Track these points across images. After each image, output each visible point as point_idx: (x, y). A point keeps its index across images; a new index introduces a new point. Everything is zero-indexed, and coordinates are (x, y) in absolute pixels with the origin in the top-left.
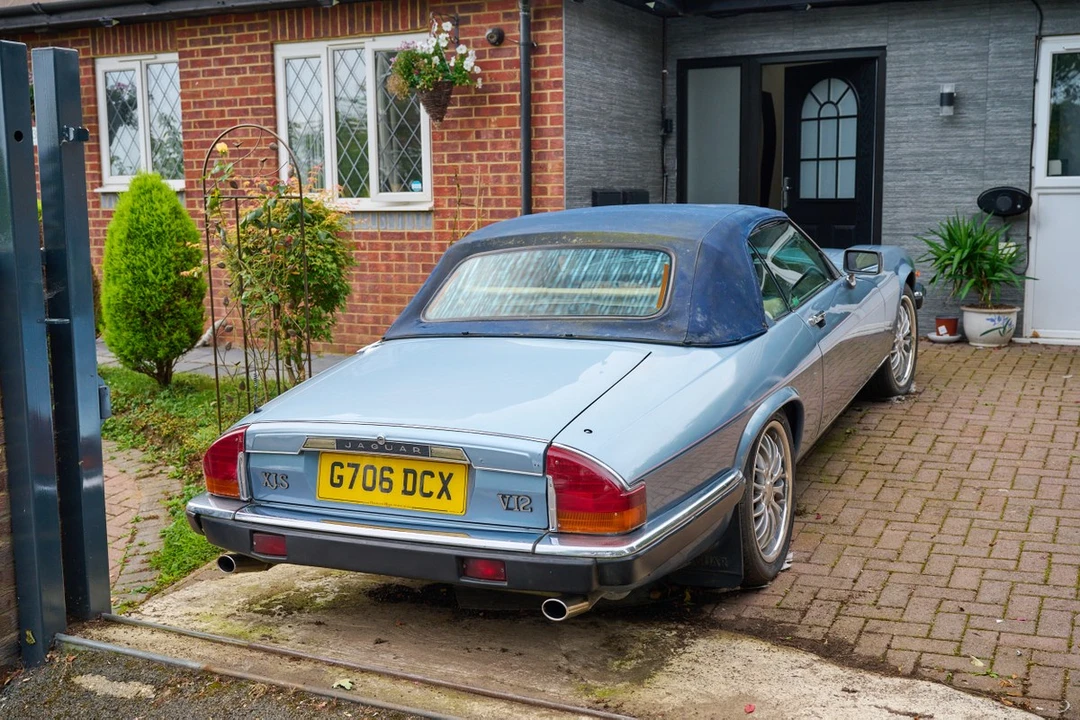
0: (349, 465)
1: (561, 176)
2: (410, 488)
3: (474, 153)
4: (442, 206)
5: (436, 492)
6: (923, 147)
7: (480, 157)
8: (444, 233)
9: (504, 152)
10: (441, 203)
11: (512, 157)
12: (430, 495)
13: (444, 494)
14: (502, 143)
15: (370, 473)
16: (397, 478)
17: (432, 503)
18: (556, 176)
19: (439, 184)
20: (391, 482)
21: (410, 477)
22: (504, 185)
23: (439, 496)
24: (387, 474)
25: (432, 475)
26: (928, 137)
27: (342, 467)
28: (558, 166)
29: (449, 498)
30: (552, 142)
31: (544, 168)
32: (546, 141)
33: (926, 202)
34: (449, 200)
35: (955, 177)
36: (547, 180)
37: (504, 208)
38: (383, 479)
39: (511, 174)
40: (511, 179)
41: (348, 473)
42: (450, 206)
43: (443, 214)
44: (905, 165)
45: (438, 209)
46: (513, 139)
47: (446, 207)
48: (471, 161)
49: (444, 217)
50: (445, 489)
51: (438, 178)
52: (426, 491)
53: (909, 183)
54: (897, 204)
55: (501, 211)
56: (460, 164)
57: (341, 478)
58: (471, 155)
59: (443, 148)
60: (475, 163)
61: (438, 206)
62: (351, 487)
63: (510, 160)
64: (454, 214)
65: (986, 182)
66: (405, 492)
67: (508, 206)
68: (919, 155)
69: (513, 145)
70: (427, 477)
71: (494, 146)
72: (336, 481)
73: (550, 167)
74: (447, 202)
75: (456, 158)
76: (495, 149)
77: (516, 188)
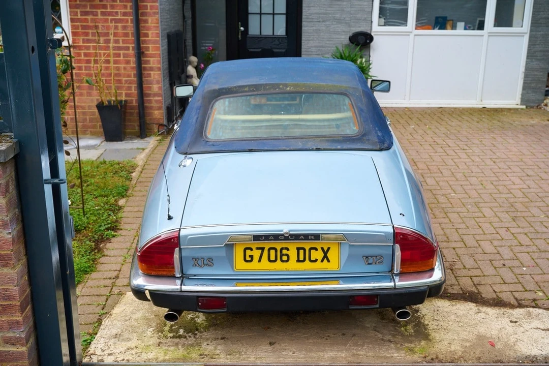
0: (258, 249)
1: (158, 27)
2: (301, 258)
3: (99, 11)
4: (78, 43)
5: (320, 259)
6: (321, 10)
7: (103, 14)
8: (80, 60)
9: (119, 11)
10: (77, 41)
11: (125, 14)
12: (316, 261)
13: (325, 259)
14: (117, 6)
15: (273, 252)
16: (293, 253)
17: (318, 265)
18: (154, 26)
19: (75, 29)
20: (288, 256)
21: (301, 252)
22: (120, 31)
23: (322, 261)
24: (284, 252)
25: (316, 249)
26: (324, 5)
27: (251, 249)
28: (155, 21)
29: (329, 261)
30: (151, 6)
31: (146, 21)
32: (147, 6)
33: (323, 38)
34: (83, 39)
35: (337, 26)
36: (148, 29)
37: (121, 45)
38: (282, 255)
39: (125, 24)
40: (124, 28)
41: (256, 254)
42: (83, 43)
43: (80, 48)
44: (313, 19)
45: (75, 44)
46: (125, 4)
47: (81, 44)
48: (97, 15)
49: (80, 50)
50: (325, 257)
51: (74, 26)
52: (313, 258)
53: (315, 28)
54: (309, 39)
55: (119, 47)
56: (89, 17)
57: (251, 257)
58: (97, 12)
59: (77, 7)
60: (100, 17)
61: (75, 43)
62: (260, 261)
63: (123, 16)
64: (88, 48)
65: (352, 28)
66: (298, 261)
67: (123, 43)
68: (320, 14)
69: (125, 7)
70: (313, 251)
71: (112, 7)
72: (248, 258)
73: (150, 21)
74: (81, 40)
75: (86, 13)
76: (113, 9)
77: (128, 33)
